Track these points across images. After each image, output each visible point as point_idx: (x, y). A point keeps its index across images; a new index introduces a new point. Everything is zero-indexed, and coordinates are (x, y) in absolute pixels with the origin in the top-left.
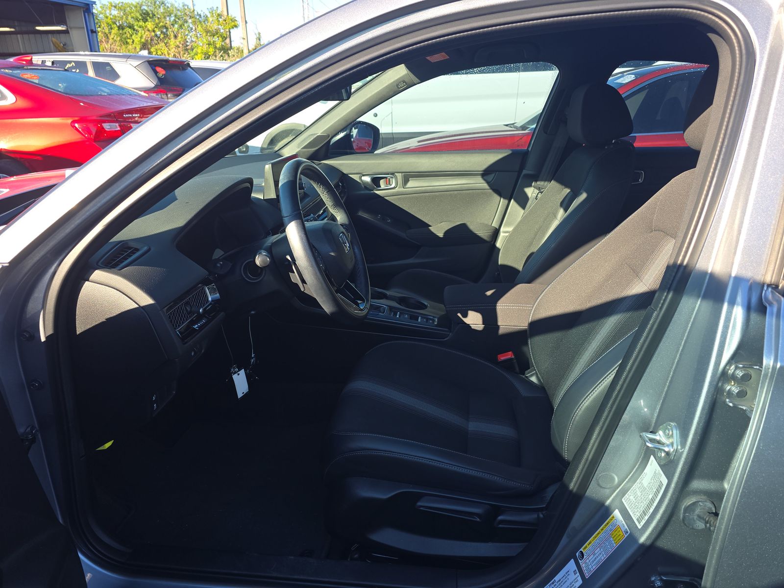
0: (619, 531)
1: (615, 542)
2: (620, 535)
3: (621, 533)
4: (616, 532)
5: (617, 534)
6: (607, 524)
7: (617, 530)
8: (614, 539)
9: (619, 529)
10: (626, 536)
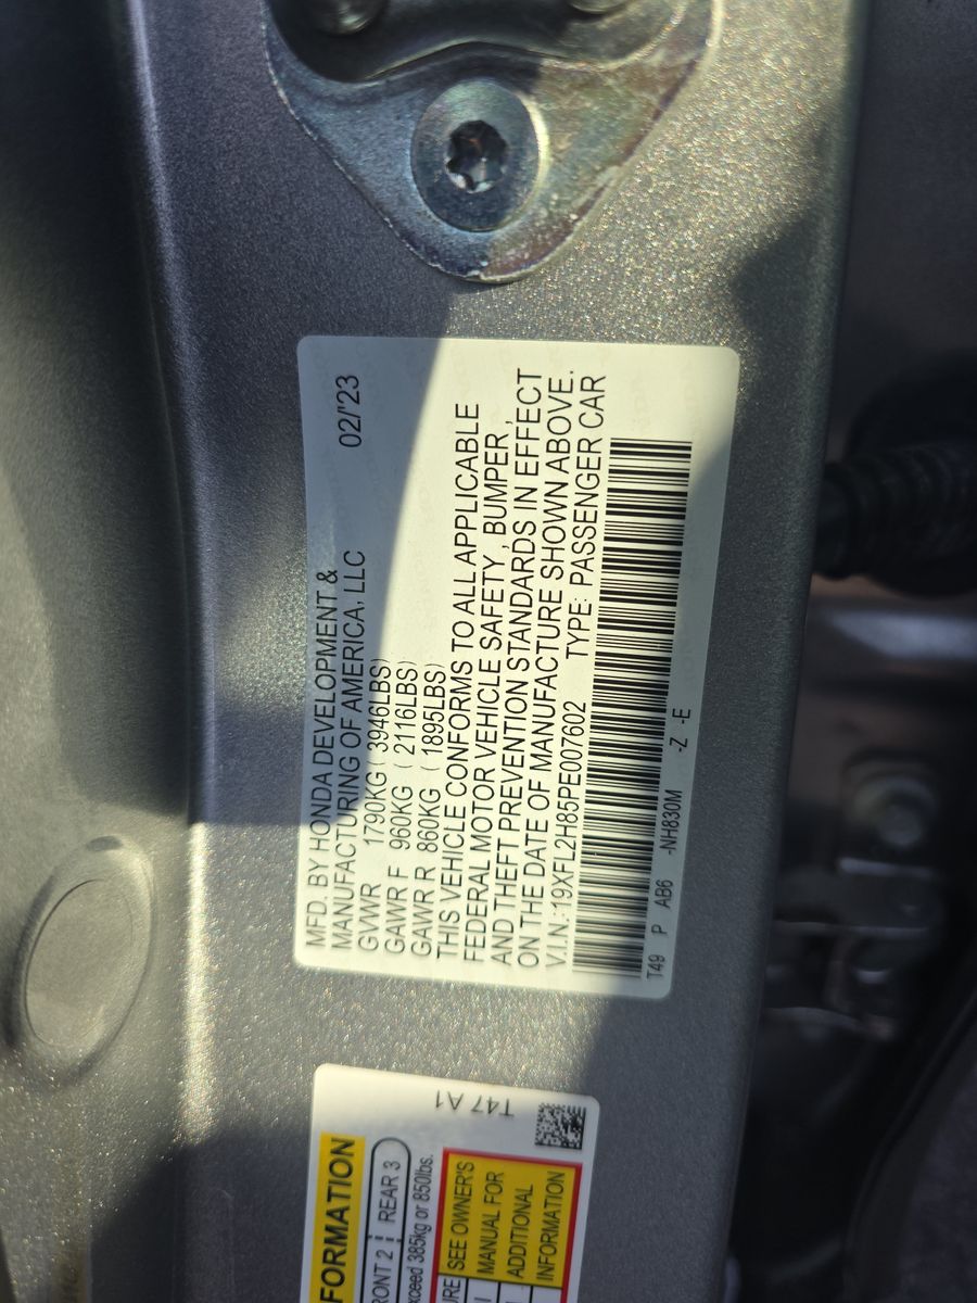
0: (494, 1180)
1: (531, 1273)
2: (524, 1199)
3: (515, 1178)
4: (477, 1211)
5: (491, 1223)
6: (336, 1236)
7: (464, 1200)
8: (501, 1270)
9: (482, 1168)
10: (586, 1157)
